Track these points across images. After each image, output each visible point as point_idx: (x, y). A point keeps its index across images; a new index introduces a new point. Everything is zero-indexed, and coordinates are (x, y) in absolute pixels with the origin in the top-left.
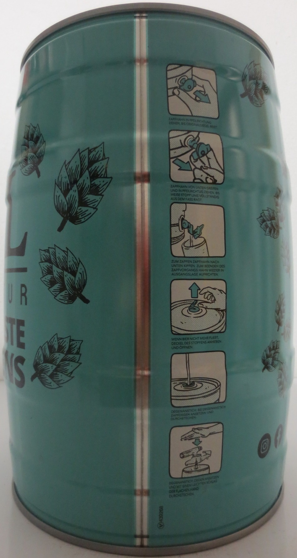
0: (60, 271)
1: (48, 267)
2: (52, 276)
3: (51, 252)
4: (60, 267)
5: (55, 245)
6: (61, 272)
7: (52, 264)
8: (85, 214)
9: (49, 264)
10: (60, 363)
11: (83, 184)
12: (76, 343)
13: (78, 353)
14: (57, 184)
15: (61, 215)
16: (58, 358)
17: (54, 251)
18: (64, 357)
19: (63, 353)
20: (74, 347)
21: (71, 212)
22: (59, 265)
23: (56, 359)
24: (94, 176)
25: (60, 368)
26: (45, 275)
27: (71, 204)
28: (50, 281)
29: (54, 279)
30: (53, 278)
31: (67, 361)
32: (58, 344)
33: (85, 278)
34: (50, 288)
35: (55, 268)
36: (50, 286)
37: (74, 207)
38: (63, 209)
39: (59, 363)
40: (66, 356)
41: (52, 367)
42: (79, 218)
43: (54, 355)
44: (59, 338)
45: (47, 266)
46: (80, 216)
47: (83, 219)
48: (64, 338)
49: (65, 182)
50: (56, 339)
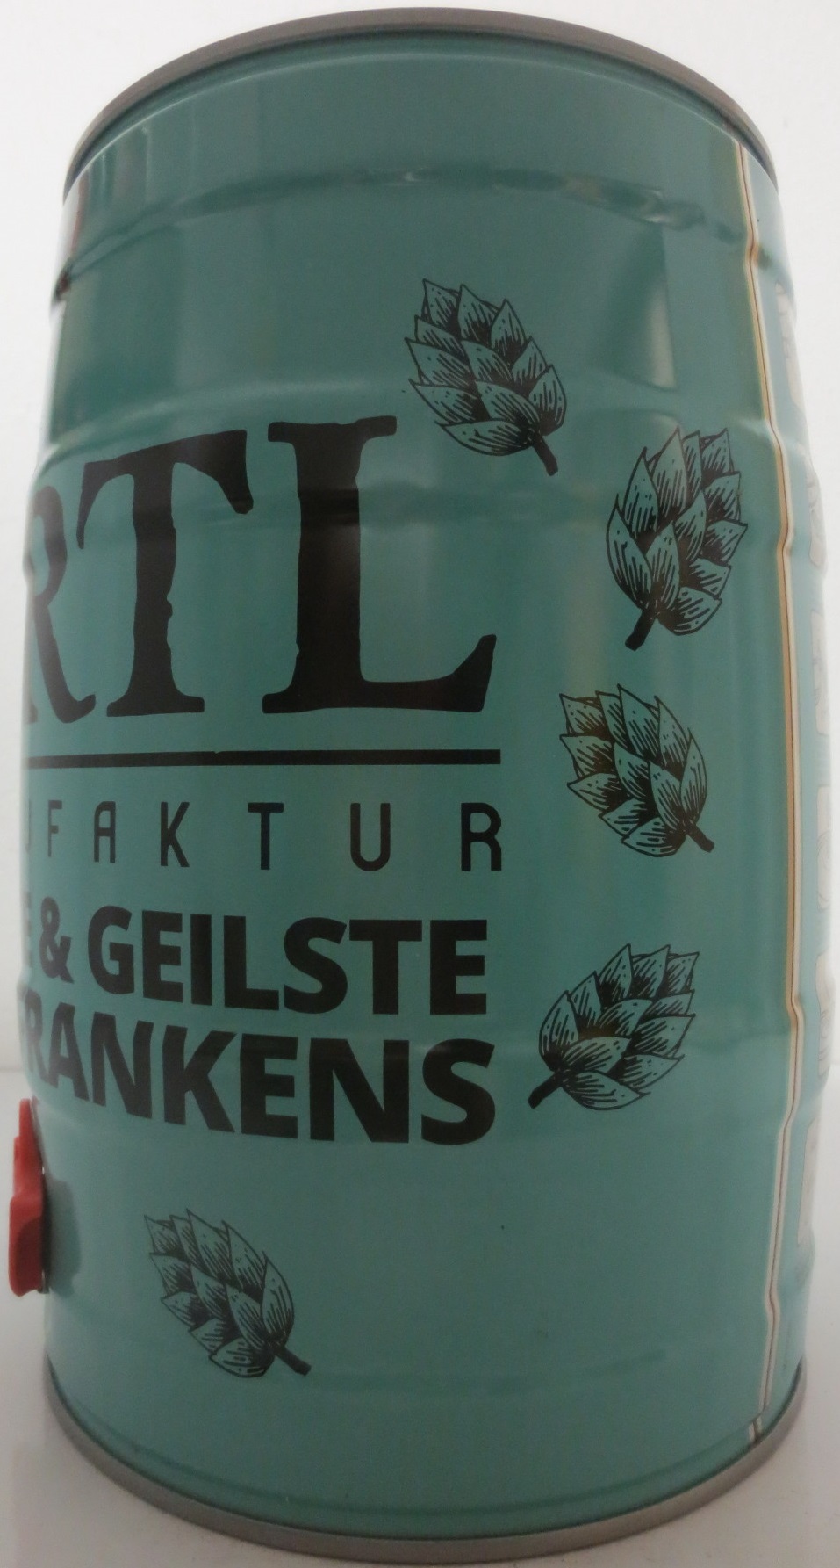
0: (638, 762)
1: (596, 750)
2: (614, 777)
3: (606, 707)
4: (638, 752)
5: (619, 687)
6: (642, 766)
7: (613, 741)
8: (697, 609)
9: (600, 743)
10: (638, 1029)
11: (690, 527)
12: (684, 961)
13: (687, 989)
14: (621, 509)
15: (633, 599)
16: (631, 1015)
17: (616, 705)
18: (650, 1007)
19: (646, 997)
20: (679, 975)
21: (662, 599)
22: (635, 745)
23: (623, 1021)
24: (718, 511)
25: (642, 1040)
26: (588, 776)
27: (662, 576)
28: (606, 792)
29: (620, 785)
30: (616, 782)
31: (658, 1017)
32: (633, 974)
33: (704, 783)
34: (605, 812)
35: (621, 754)
36: (605, 807)
37: (670, 586)
38: (639, 584)
39: (637, 1027)
40: (653, 1004)
41: (615, 1044)
42: (685, 617)
43: (616, 1008)
44: (636, 956)
45: (594, 748)
46: (687, 611)
47: (694, 621)
48: (651, 955)
49: (646, 510)
50: (626, 960)
